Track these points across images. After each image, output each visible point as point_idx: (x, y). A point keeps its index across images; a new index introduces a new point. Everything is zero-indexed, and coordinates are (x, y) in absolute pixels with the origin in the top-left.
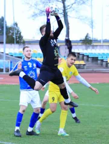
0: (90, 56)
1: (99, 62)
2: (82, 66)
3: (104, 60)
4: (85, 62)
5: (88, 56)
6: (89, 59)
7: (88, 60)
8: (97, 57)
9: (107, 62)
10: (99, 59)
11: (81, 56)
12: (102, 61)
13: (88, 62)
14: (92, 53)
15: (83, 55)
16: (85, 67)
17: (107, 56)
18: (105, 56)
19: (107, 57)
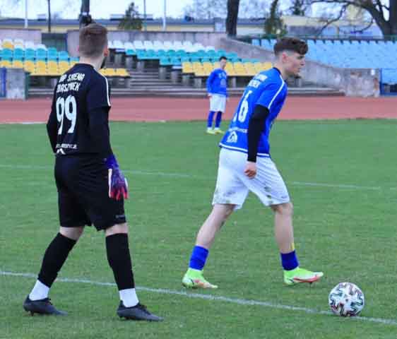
0: (139, 57)
1: (162, 70)
2: (122, 80)
3: (174, 67)
4: (128, 71)
5: (134, 57)
6: (139, 64)
7: (134, 67)
8: (158, 60)
9: (181, 70)
10: (161, 63)
11: (118, 58)
12: (169, 68)
13: (136, 71)
14: (145, 50)
15: (124, 55)
16: (129, 83)
17: (180, 57)
18: (176, 58)
19: (180, 60)
